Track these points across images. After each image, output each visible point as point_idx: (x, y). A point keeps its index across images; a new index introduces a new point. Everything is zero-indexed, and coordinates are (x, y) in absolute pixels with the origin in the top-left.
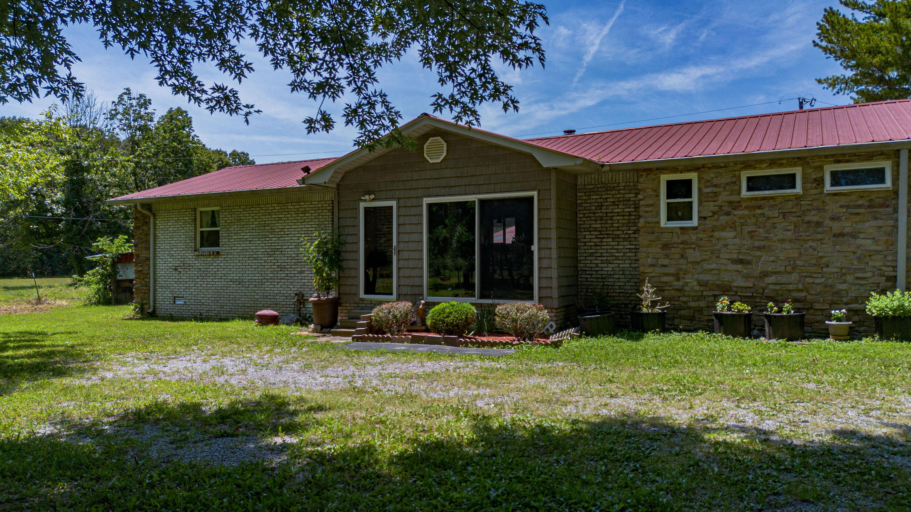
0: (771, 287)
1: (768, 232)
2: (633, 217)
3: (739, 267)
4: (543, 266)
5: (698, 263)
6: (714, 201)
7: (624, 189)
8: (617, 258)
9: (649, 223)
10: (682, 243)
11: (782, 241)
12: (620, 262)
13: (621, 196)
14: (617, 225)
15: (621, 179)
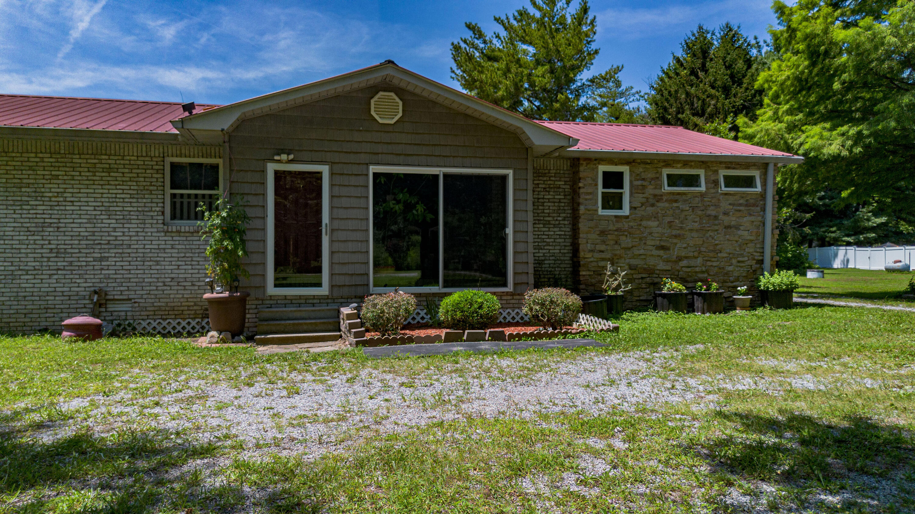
0: (684, 269)
1: (682, 223)
2: (563, 204)
3: (661, 253)
4: (518, 250)
5: (629, 249)
6: (643, 193)
7: (555, 177)
8: (548, 244)
9: (589, 210)
10: (616, 230)
11: (691, 230)
12: (550, 248)
13: (551, 182)
14: (548, 211)
15: (552, 165)
